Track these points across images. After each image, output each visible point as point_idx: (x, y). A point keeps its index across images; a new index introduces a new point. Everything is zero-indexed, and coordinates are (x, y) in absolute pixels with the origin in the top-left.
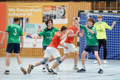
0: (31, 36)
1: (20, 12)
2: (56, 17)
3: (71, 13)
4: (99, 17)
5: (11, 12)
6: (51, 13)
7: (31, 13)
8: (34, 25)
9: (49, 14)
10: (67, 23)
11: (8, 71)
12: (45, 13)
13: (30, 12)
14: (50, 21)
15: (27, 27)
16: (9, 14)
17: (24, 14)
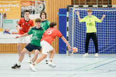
0: (9, 32)
2: (35, 13)
3: (50, 8)
4: (89, 11)
6: (30, 9)
7: (9, 9)
8: (12, 21)
9: (28, 9)
12: (24, 8)
13: (8, 7)
15: (5, 23)
17: (2, 10)
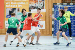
1: (13, 5)
3: (48, 5)
4: (65, 8)
5: (7, 5)
6: (35, 5)
7: (21, 5)
9: (33, 6)
10: (45, 12)
11: (6, 45)
12: (30, 5)
14: (24, 10)
15: (18, 15)
16: (6, 6)
17: (16, 6)
